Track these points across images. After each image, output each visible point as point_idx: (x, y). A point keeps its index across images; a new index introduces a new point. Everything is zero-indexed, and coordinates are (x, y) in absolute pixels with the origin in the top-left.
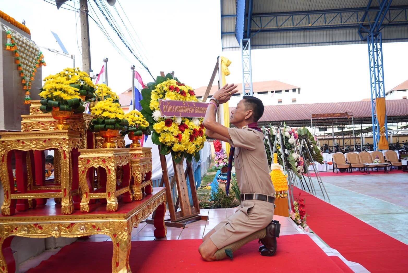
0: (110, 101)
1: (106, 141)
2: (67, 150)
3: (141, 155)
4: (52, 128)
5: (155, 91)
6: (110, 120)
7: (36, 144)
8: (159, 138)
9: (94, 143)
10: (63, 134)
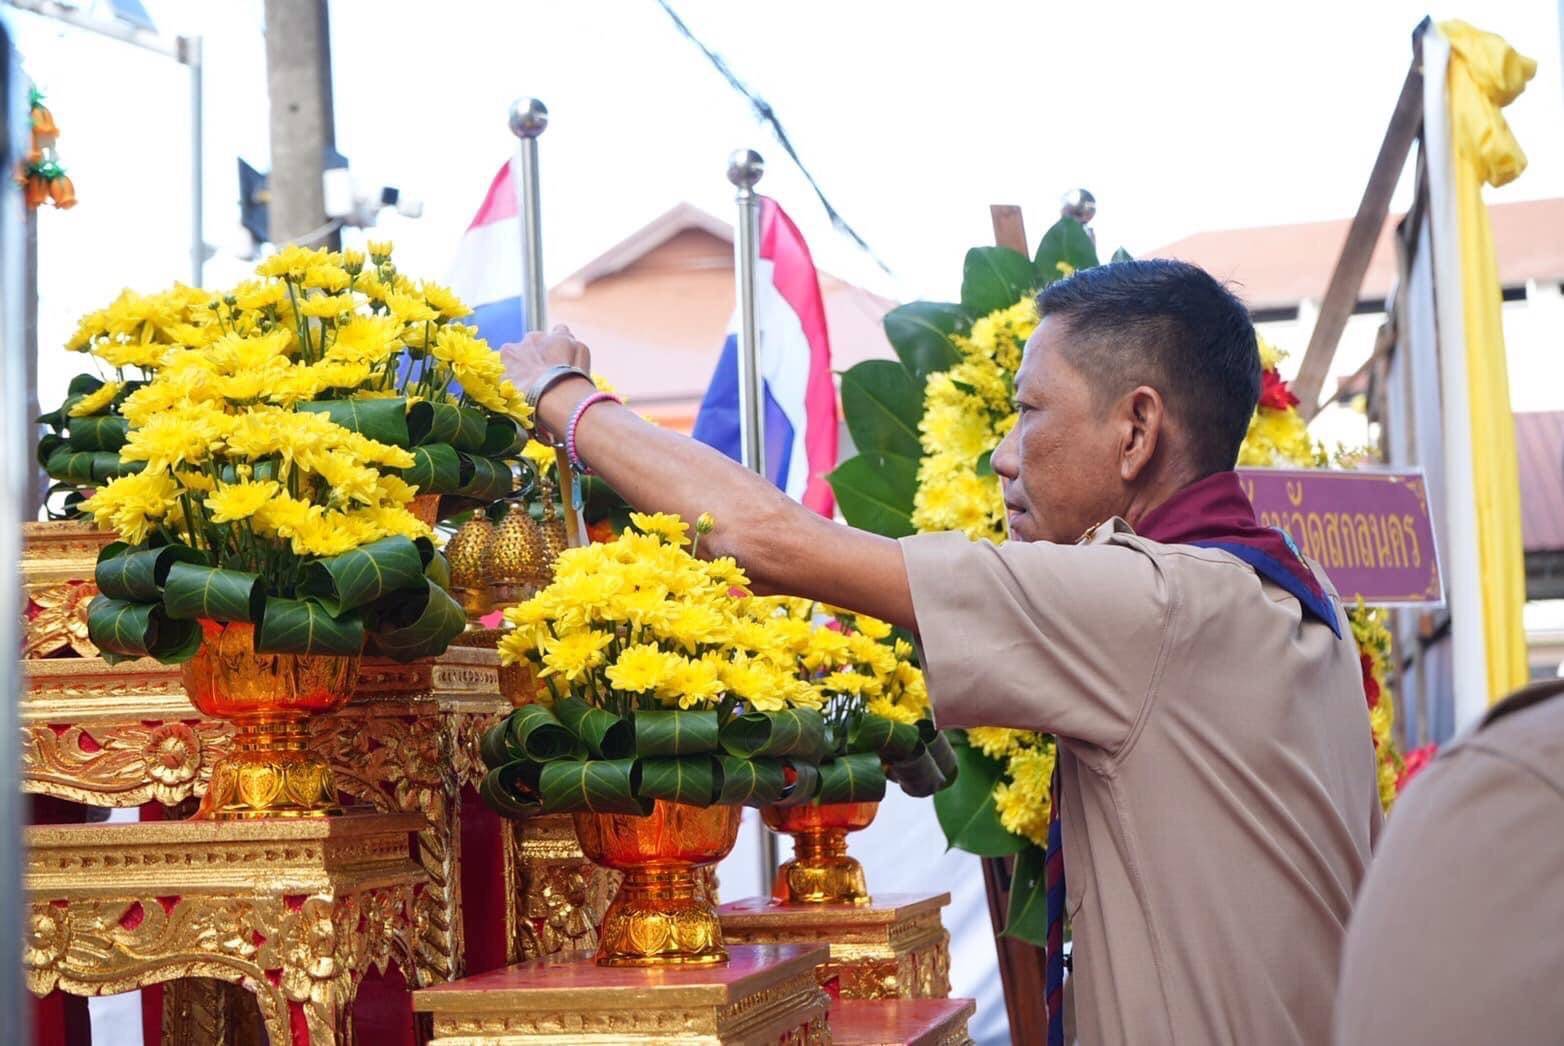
0: (664, 541)
1: (631, 898)
2: (317, 994)
3: (881, 976)
4: (169, 776)
5: (959, 385)
6: (676, 725)
7: (60, 940)
8: (1002, 796)
9: (510, 897)
10: (289, 855)
